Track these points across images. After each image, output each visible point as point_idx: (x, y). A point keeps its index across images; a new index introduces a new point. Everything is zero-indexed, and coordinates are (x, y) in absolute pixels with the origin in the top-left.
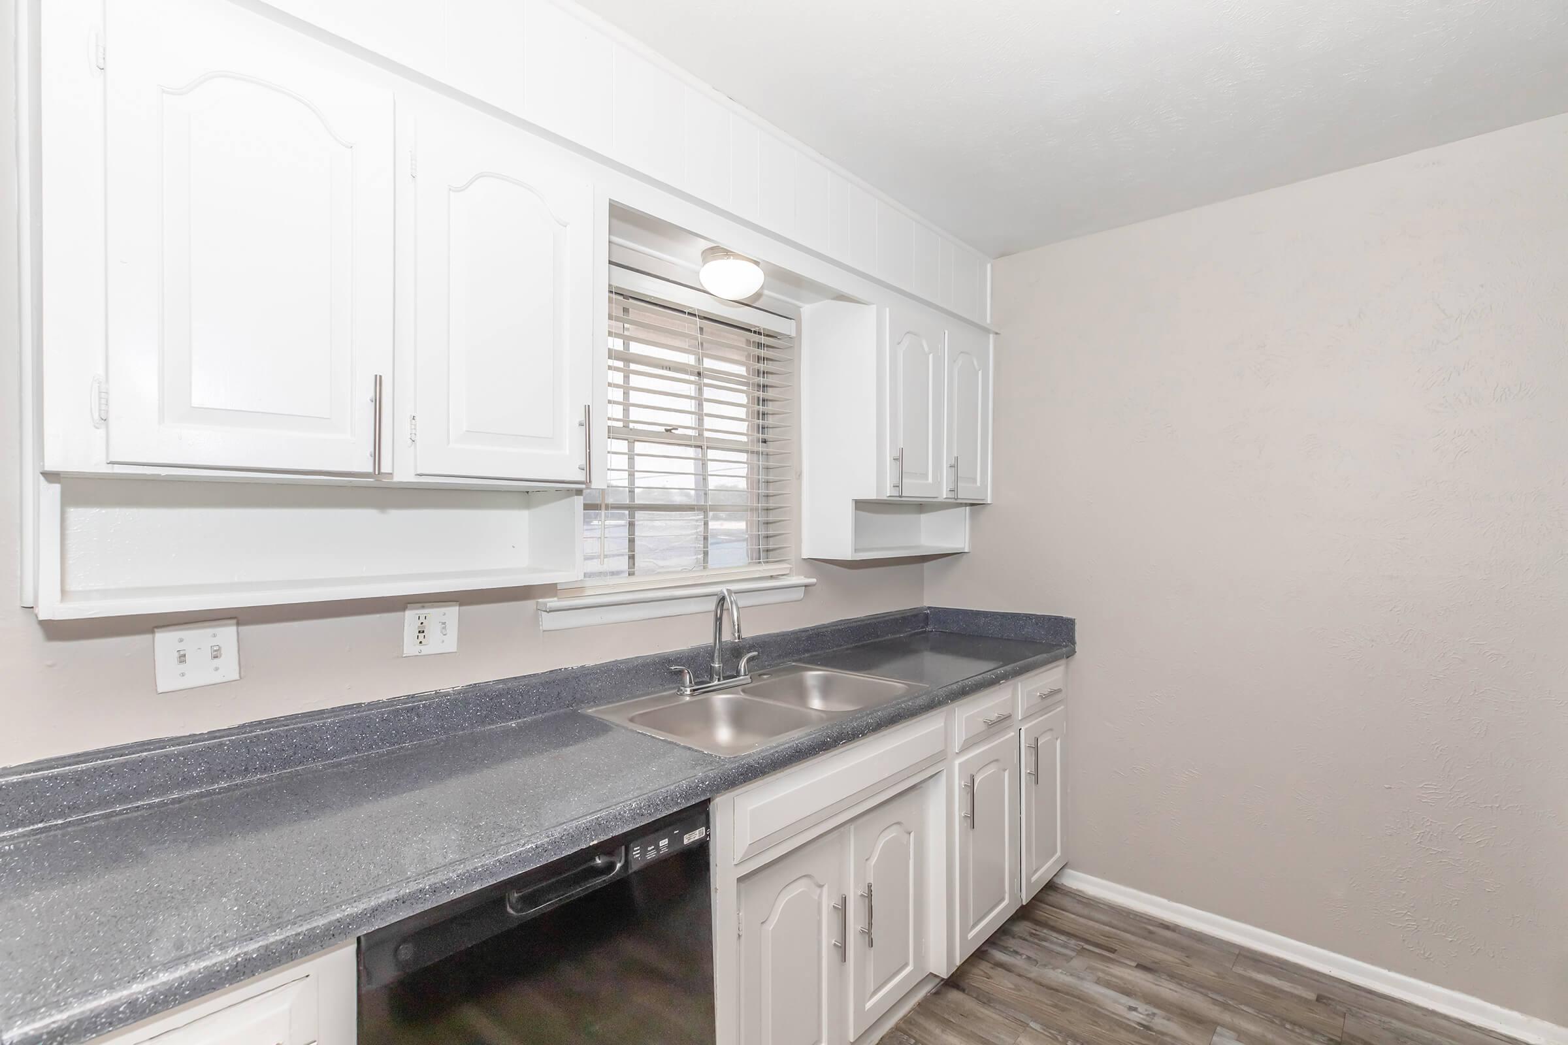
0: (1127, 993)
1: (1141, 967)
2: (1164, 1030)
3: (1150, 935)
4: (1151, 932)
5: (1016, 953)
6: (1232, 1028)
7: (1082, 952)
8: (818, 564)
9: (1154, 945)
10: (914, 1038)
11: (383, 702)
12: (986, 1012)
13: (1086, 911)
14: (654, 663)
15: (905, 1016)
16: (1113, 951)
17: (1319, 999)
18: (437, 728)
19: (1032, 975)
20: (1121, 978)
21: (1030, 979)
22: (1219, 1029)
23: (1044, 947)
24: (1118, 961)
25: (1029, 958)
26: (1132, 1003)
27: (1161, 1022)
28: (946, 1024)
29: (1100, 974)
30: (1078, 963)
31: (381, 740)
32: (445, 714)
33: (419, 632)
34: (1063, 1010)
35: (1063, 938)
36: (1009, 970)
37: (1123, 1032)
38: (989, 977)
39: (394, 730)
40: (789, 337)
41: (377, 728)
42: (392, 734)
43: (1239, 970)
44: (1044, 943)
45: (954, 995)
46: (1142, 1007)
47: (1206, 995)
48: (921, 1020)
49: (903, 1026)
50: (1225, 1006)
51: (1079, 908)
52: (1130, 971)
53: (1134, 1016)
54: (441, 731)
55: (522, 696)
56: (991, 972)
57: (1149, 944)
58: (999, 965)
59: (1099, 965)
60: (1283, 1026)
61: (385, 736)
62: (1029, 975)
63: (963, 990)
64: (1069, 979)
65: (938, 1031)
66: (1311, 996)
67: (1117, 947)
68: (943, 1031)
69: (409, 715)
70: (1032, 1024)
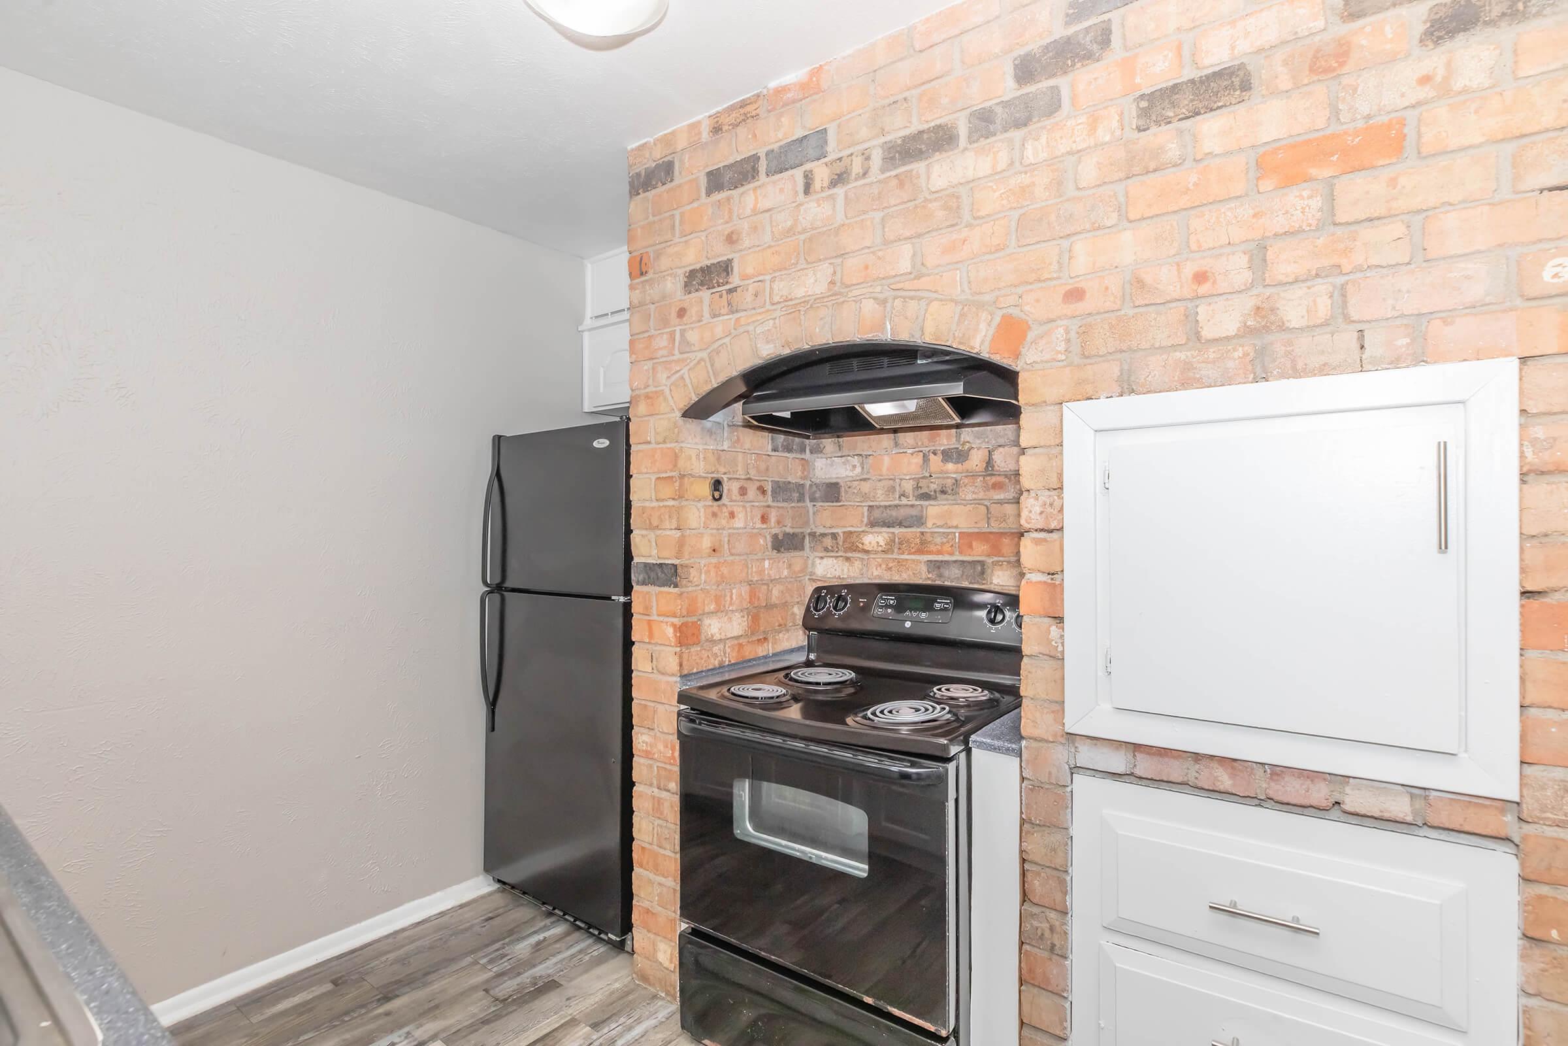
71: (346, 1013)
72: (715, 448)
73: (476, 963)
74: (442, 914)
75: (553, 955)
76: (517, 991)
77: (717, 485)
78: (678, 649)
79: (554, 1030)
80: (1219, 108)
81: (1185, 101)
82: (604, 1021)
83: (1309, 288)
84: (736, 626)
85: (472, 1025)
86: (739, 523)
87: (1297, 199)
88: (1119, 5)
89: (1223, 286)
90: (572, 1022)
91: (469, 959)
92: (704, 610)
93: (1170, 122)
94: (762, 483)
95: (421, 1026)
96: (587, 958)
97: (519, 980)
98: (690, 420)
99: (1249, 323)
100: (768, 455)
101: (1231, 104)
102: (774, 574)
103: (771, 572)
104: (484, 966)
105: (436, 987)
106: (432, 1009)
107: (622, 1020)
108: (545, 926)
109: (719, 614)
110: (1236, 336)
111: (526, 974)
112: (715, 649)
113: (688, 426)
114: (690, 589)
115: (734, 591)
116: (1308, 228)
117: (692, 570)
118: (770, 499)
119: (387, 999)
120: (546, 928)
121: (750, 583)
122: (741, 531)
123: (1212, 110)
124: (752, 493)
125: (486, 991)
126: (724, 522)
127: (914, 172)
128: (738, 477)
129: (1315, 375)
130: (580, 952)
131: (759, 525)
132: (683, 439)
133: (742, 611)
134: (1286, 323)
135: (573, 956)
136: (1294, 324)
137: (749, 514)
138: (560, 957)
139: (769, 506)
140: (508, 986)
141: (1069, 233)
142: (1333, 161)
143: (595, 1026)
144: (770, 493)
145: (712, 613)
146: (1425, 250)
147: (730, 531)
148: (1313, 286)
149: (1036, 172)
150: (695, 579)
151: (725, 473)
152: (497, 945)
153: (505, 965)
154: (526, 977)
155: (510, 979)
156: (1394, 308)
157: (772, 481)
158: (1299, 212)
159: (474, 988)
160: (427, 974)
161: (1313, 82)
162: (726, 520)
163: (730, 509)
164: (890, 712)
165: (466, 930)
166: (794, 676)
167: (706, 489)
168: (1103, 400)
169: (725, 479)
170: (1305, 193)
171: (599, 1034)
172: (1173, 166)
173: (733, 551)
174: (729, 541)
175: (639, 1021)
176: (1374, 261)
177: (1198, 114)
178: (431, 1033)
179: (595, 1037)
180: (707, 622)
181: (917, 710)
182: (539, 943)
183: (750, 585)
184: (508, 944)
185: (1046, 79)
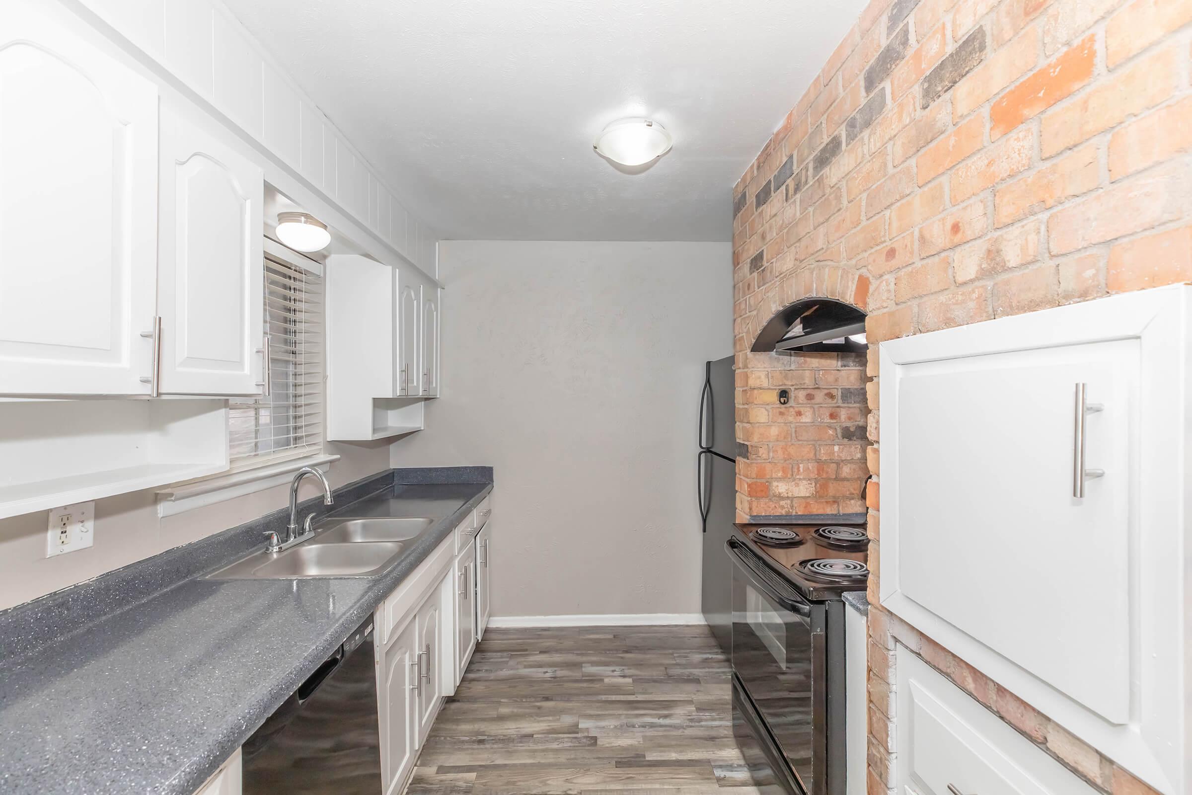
0: (540, 666)
1: (542, 652)
2: (562, 675)
3: (540, 637)
4: (539, 635)
5: (479, 670)
6: (588, 662)
7: (511, 657)
8: (337, 445)
9: (544, 640)
10: (442, 736)
11: (29, 604)
12: (476, 706)
13: (505, 637)
14: (243, 532)
15: (432, 728)
16: (526, 650)
17: (614, 637)
18: (84, 617)
19: (492, 678)
20: (535, 661)
21: (491, 680)
22: (583, 665)
23: (492, 662)
24: (532, 654)
25: (486, 670)
26: (545, 670)
27: (561, 673)
28: (457, 721)
29: (525, 663)
30: (512, 663)
31: (36, 639)
32: (91, 603)
33: (62, 533)
34: (515, 687)
35: (499, 654)
36: (478, 681)
37: (545, 684)
38: (470, 688)
39: (46, 627)
40: (318, 276)
41: (32, 628)
42: (44, 631)
43: (581, 637)
44: (492, 660)
45: (454, 706)
46: (549, 670)
47: (574, 653)
48: (442, 726)
49: (433, 734)
50: (582, 655)
51: (501, 637)
52: (537, 656)
53: (548, 675)
54: (86, 619)
55: (151, 576)
56: (469, 685)
57: (541, 641)
58: (474, 680)
59: (522, 659)
60: (606, 653)
61: (38, 634)
62: (490, 679)
63: (458, 701)
64: (511, 672)
65: (454, 727)
66: (611, 636)
67: (525, 648)
68: (458, 725)
69: (60, 610)
70: (502, 700)
71: (609, 650)
72: (782, 369)
73: (672, 654)
74: (676, 626)
75: (709, 668)
76: (678, 675)
77: (784, 394)
78: (749, 498)
79: (680, 701)
80: (967, 72)
81: (947, 74)
82: (704, 710)
83: (1023, 227)
84: (804, 489)
85: (648, 679)
86: (807, 418)
87: (1016, 142)
88: (913, 7)
89: (969, 234)
90: (690, 702)
91: (671, 651)
92: (772, 475)
93: (939, 96)
94: (831, 391)
95: (630, 669)
96: (724, 677)
97: (683, 671)
98: (760, 353)
99: (983, 266)
100: (838, 370)
101: (974, 66)
102: (844, 456)
103: (841, 455)
104: (674, 657)
105: (648, 656)
106: (638, 665)
107: (714, 714)
108: (717, 652)
109: (786, 480)
110: (977, 279)
111: (689, 670)
112: (782, 503)
113: (757, 357)
114: (759, 461)
115: (801, 466)
116: (1023, 169)
117: (760, 449)
118: (840, 401)
119: (627, 652)
120: (717, 653)
121: (818, 461)
122: (808, 424)
123: (963, 76)
124: (820, 396)
125: (666, 668)
126: (791, 419)
127: (824, 175)
128: (806, 387)
129: (1025, 312)
130: (723, 672)
131: (827, 420)
132: (753, 366)
133: (809, 480)
134: (1007, 262)
135: (717, 673)
136: (1011, 264)
137: (817, 413)
138: (711, 670)
139: (838, 407)
140: (677, 671)
141: (888, 204)
142: (1040, 97)
143: (699, 709)
144: (840, 398)
145: (780, 478)
146: (1110, 171)
147: (797, 424)
148: (1026, 224)
149: (874, 160)
150: (763, 455)
151: (793, 385)
152: (688, 651)
153: (683, 661)
154: (687, 671)
155: (681, 668)
156: (1083, 239)
157: (841, 389)
158: (1016, 154)
159: (661, 665)
160: (649, 649)
161: (1027, 23)
162: (793, 417)
163: (797, 409)
164: (825, 566)
165: (680, 638)
166: (822, 533)
167: (773, 397)
168: (904, 338)
169: (793, 390)
170: (1021, 135)
171: (697, 714)
172: (941, 134)
173: (800, 438)
174: (796, 431)
175: (721, 719)
176: (1071, 191)
177: (955, 82)
178: (631, 674)
179: (694, 714)
180: (775, 484)
181: (848, 567)
182: (707, 659)
183: (818, 462)
184: (692, 652)
185: (879, 83)
